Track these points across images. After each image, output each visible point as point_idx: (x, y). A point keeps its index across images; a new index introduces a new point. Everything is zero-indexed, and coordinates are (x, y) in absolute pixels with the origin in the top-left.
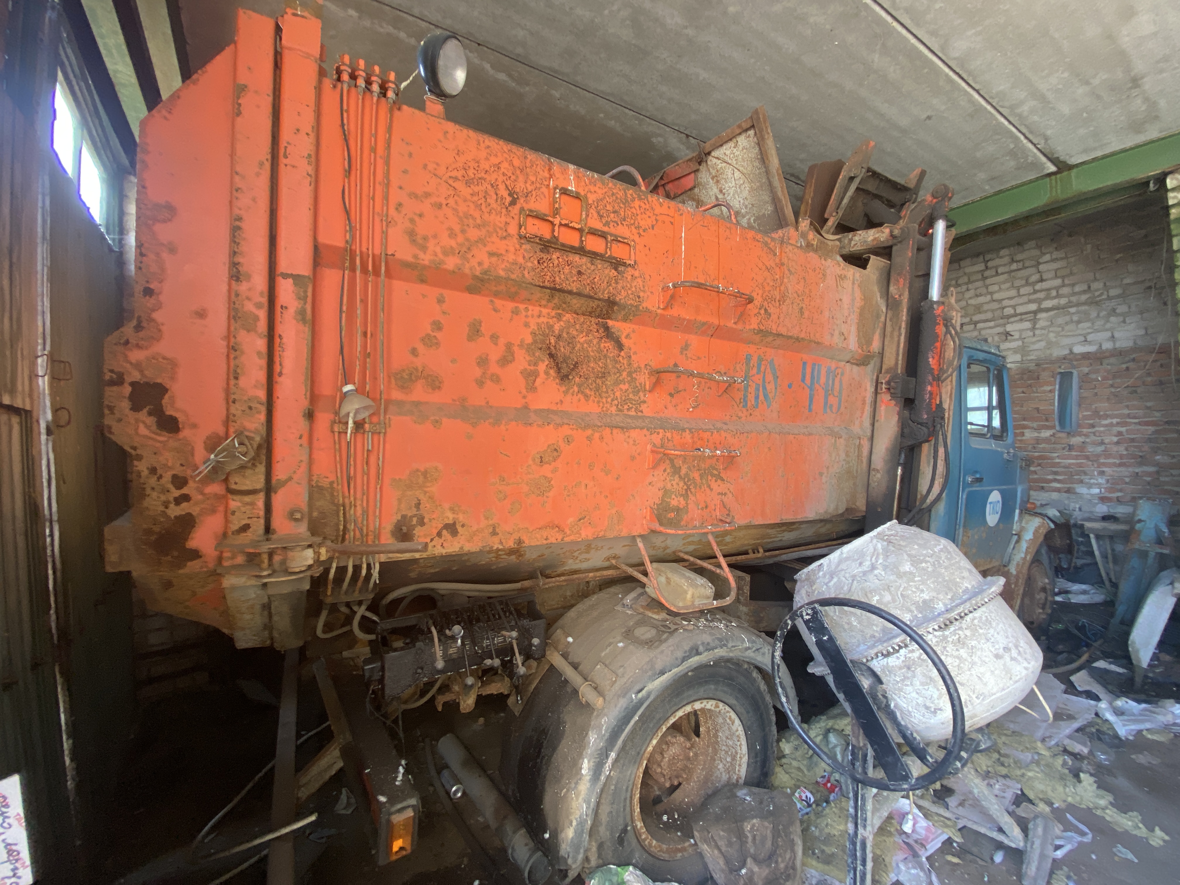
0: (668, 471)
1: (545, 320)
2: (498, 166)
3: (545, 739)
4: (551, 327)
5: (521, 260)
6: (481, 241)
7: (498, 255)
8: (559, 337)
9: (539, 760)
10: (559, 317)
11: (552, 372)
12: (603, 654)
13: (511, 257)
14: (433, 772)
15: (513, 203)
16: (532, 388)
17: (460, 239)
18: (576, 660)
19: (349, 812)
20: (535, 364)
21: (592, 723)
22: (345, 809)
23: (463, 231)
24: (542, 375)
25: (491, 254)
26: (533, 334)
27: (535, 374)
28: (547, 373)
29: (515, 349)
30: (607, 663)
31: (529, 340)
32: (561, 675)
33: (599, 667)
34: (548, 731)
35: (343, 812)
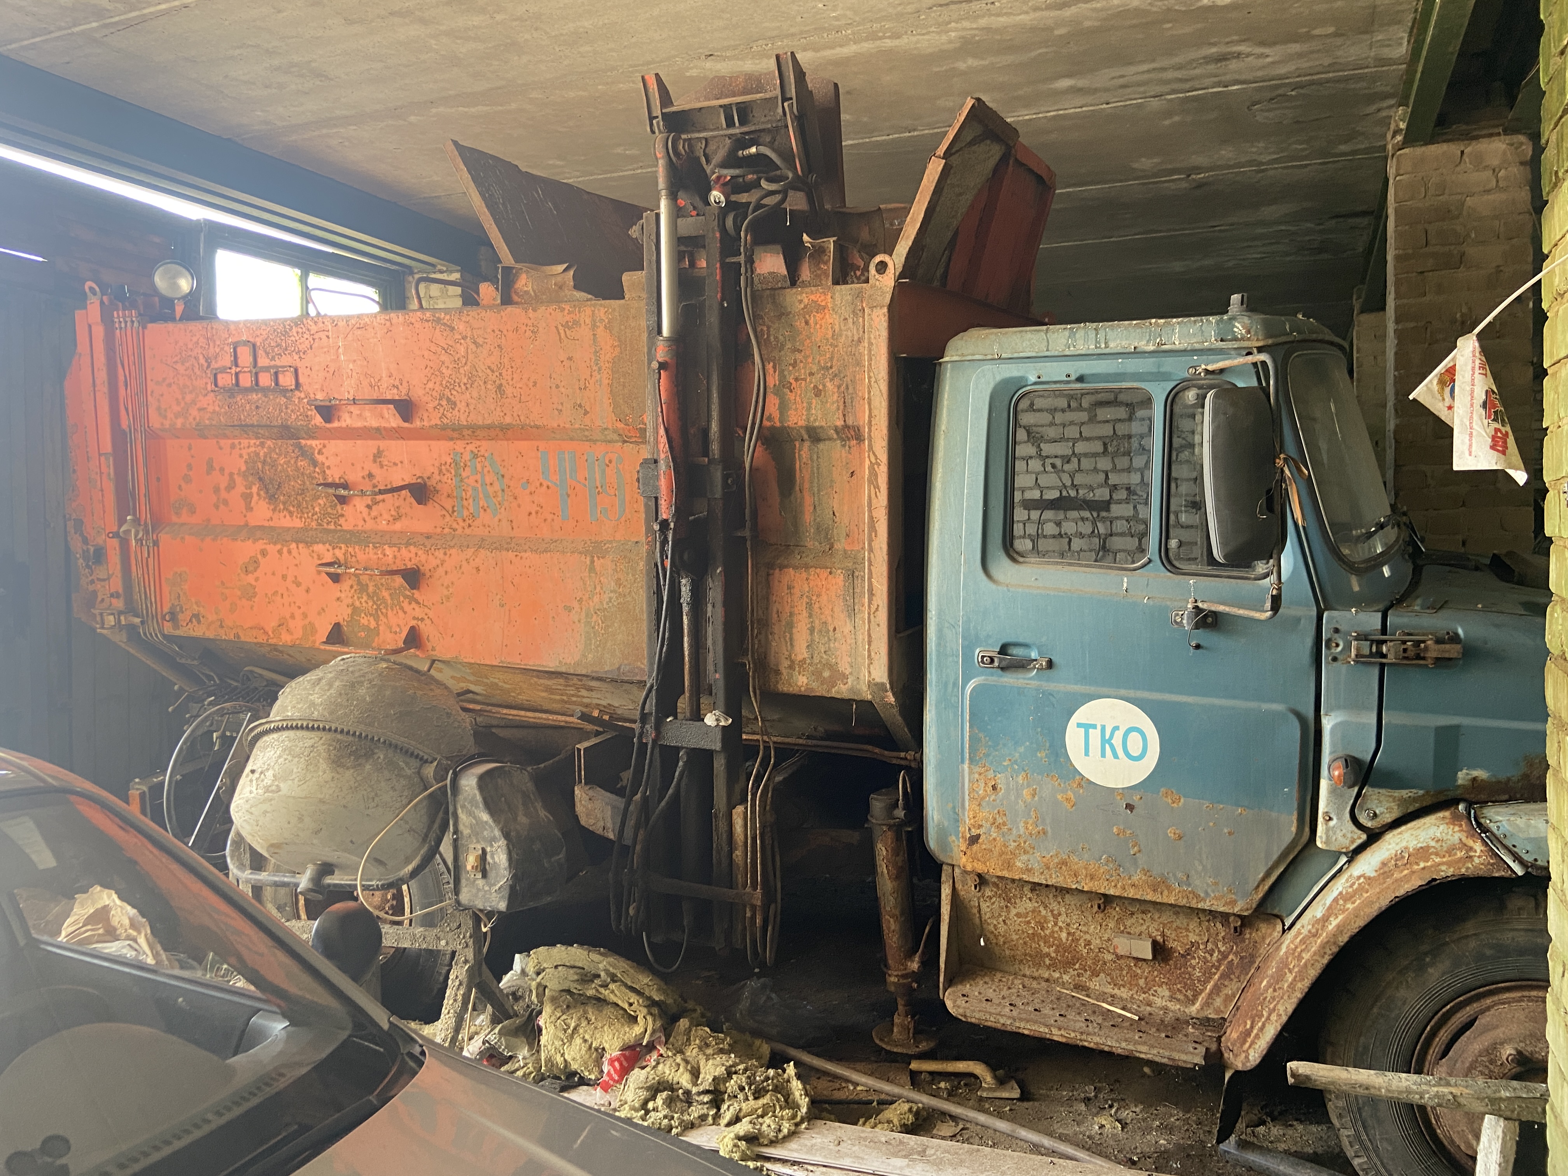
0: (355, 587)
1: (252, 449)
2: (197, 343)
4: (257, 454)
5: (217, 409)
6: (194, 402)
7: (204, 409)
8: (264, 463)
10: (262, 445)
11: (262, 493)
13: (210, 409)
15: (208, 367)
16: (250, 509)
17: (182, 405)
20: (250, 488)
23: (183, 398)
24: (255, 495)
25: (200, 410)
26: (246, 462)
27: (251, 496)
28: (258, 494)
29: (236, 476)
31: (243, 468)
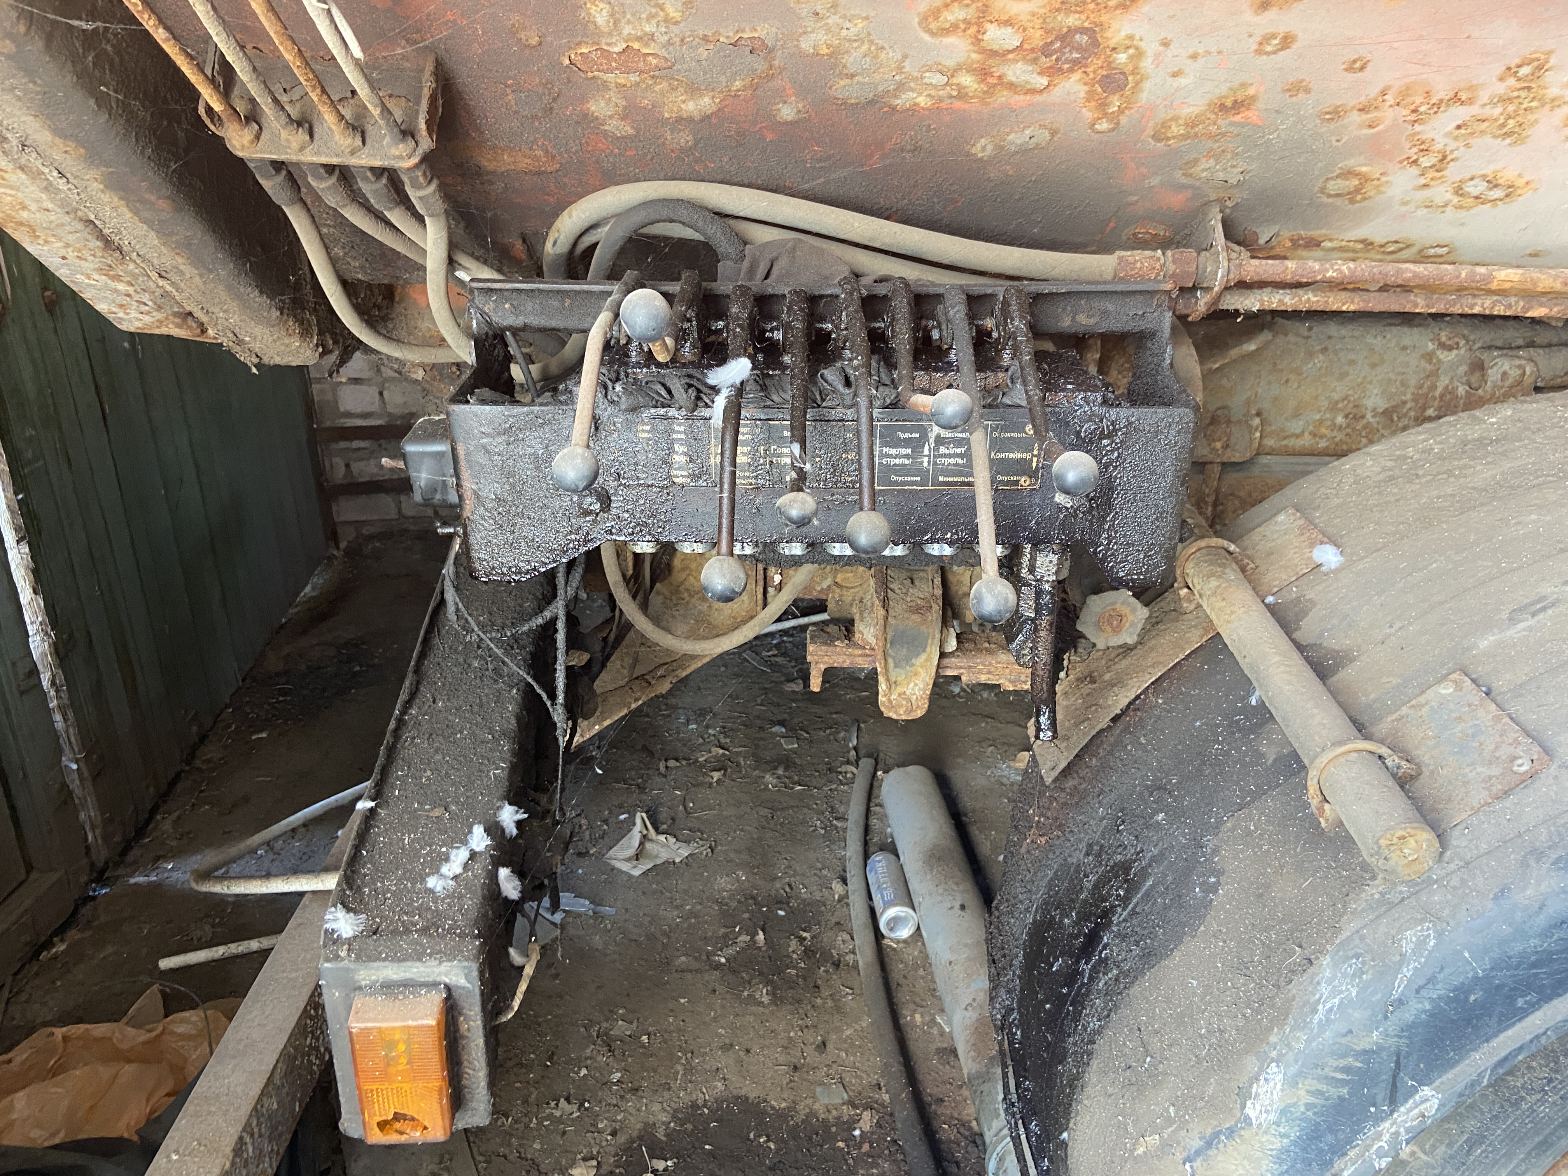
3: (1125, 901)
9: (1086, 968)
12: (1483, 644)
14: (853, 849)
18: (1334, 642)
19: (636, 873)
21: (1349, 928)
22: (628, 860)
30: (1500, 684)
32: (1247, 685)
33: (1446, 690)
34: (1144, 874)
35: (625, 867)
